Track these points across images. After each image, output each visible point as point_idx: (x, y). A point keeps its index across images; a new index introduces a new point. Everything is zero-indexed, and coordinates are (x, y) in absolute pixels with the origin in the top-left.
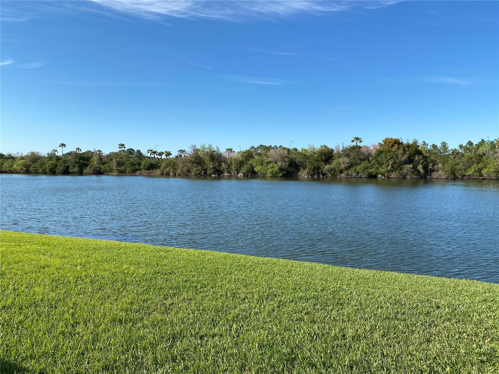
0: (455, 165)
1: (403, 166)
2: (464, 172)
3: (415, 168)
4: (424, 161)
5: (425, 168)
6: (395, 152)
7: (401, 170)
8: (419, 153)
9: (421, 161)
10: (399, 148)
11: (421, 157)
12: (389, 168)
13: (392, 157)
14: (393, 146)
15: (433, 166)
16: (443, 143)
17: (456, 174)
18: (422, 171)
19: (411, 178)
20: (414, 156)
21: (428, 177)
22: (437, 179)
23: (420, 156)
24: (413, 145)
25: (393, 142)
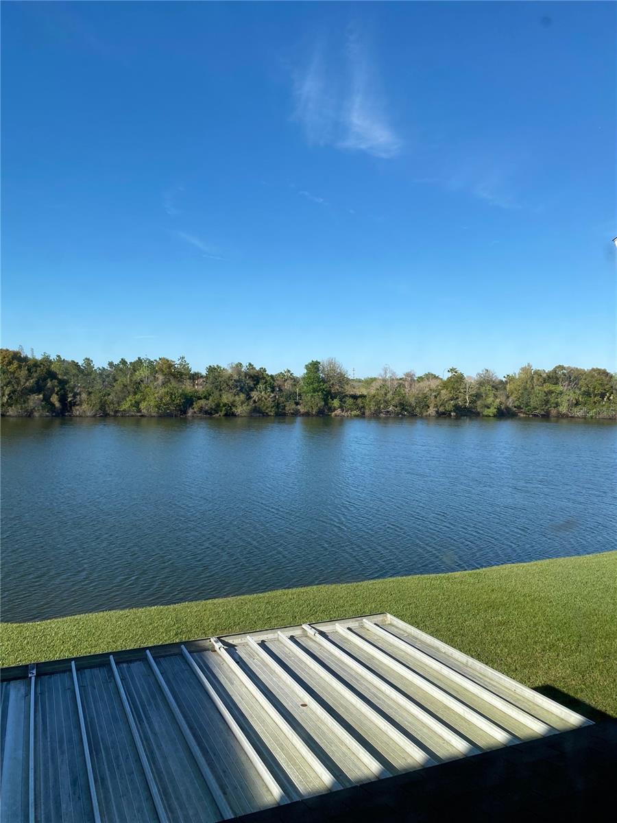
0: (105, 396)
1: (28, 397)
2: (116, 405)
3: (47, 399)
4: (61, 389)
5: (63, 399)
6: (14, 373)
7: (25, 402)
8: (52, 375)
9: (56, 389)
10: (20, 367)
11: (56, 382)
12: (5, 399)
13: (9, 383)
14: (10, 363)
15: (74, 396)
16: (86, 359)
17: (107, 409)
18: (57, 404)
19: (41, 416)
20: (45, 379)
21: (67, 414)
22: (81, 416)
23: (54, 381)
24: (45, 363)
25: (10, 356)
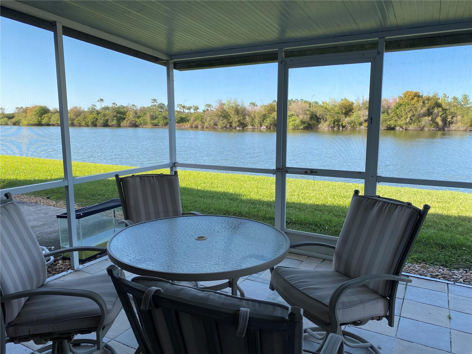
1: (422, 118)
3: (433, 120)
4: (444, 114)
5: (444, 120)
6: (414, 105)
7: (419, 122)
8: (439, 105)
9: (440, 113)
10: (418, 101)
11: (440, 109)
12: (408, 120)
13: (411, 110)
14: (412, 99)
15: (452, 118)
16: (464, 95)
18: (440, 123)
19: (429, 130)
20: (433, 108)
21: (446, 129)
22: (456, 130)
23: (439, 108)
24: (433, 98)
25: (413, 95)
